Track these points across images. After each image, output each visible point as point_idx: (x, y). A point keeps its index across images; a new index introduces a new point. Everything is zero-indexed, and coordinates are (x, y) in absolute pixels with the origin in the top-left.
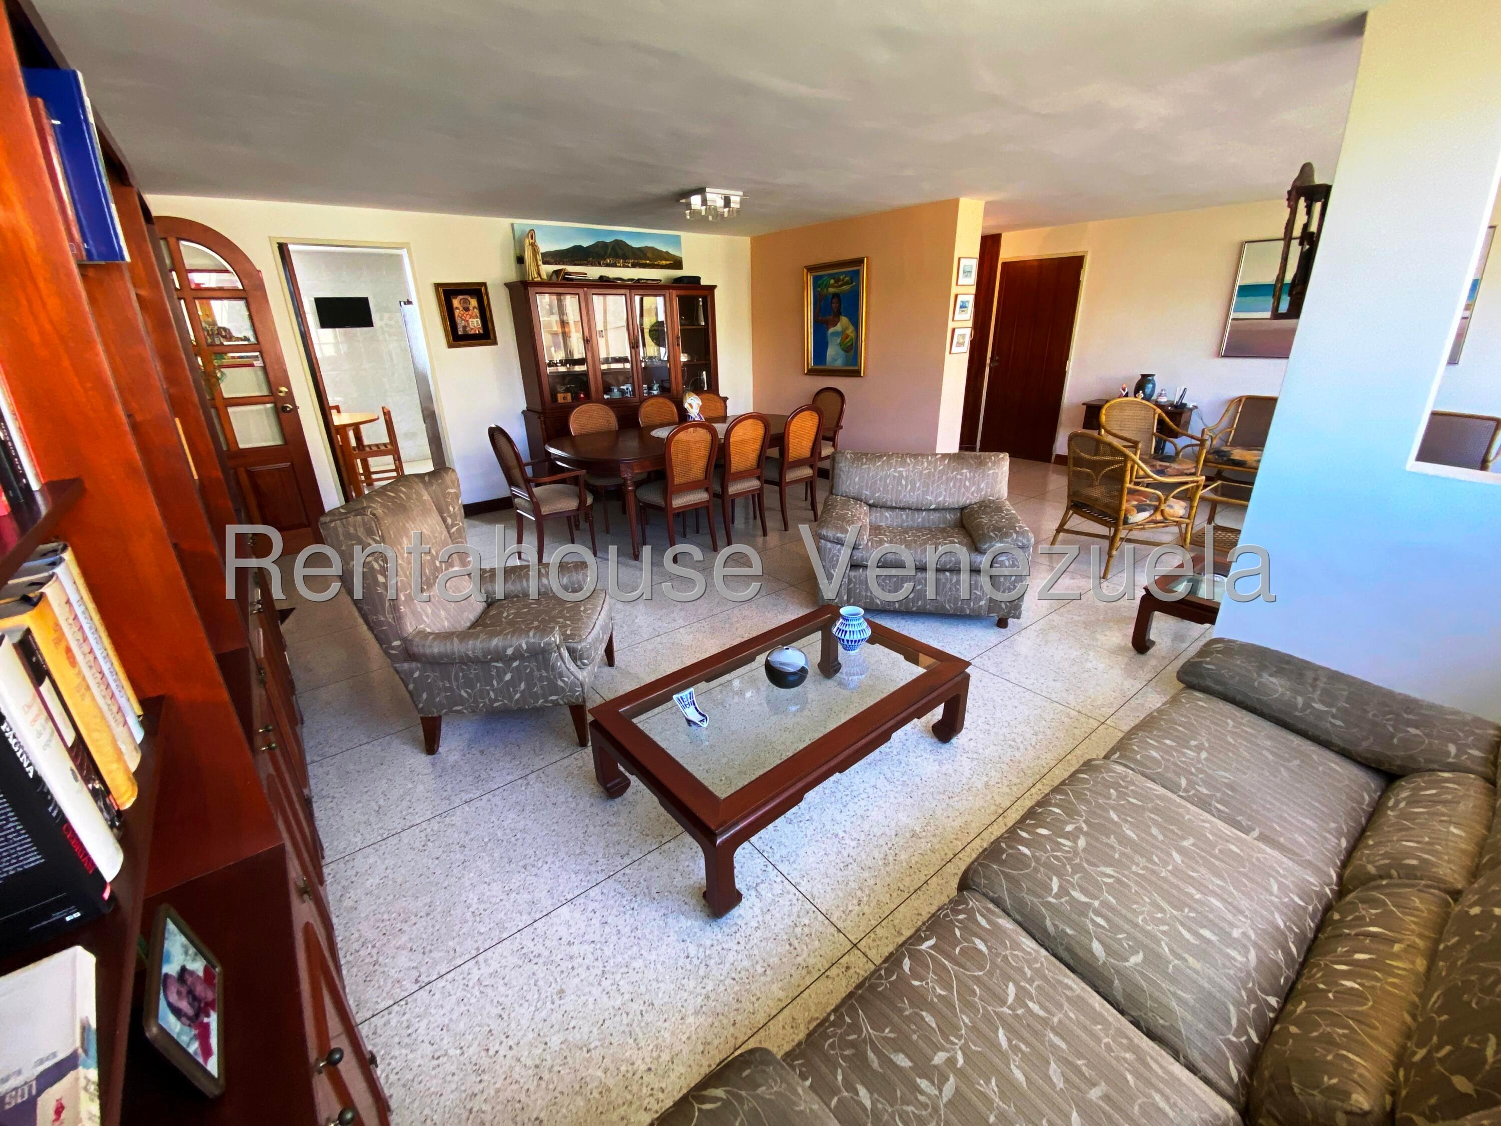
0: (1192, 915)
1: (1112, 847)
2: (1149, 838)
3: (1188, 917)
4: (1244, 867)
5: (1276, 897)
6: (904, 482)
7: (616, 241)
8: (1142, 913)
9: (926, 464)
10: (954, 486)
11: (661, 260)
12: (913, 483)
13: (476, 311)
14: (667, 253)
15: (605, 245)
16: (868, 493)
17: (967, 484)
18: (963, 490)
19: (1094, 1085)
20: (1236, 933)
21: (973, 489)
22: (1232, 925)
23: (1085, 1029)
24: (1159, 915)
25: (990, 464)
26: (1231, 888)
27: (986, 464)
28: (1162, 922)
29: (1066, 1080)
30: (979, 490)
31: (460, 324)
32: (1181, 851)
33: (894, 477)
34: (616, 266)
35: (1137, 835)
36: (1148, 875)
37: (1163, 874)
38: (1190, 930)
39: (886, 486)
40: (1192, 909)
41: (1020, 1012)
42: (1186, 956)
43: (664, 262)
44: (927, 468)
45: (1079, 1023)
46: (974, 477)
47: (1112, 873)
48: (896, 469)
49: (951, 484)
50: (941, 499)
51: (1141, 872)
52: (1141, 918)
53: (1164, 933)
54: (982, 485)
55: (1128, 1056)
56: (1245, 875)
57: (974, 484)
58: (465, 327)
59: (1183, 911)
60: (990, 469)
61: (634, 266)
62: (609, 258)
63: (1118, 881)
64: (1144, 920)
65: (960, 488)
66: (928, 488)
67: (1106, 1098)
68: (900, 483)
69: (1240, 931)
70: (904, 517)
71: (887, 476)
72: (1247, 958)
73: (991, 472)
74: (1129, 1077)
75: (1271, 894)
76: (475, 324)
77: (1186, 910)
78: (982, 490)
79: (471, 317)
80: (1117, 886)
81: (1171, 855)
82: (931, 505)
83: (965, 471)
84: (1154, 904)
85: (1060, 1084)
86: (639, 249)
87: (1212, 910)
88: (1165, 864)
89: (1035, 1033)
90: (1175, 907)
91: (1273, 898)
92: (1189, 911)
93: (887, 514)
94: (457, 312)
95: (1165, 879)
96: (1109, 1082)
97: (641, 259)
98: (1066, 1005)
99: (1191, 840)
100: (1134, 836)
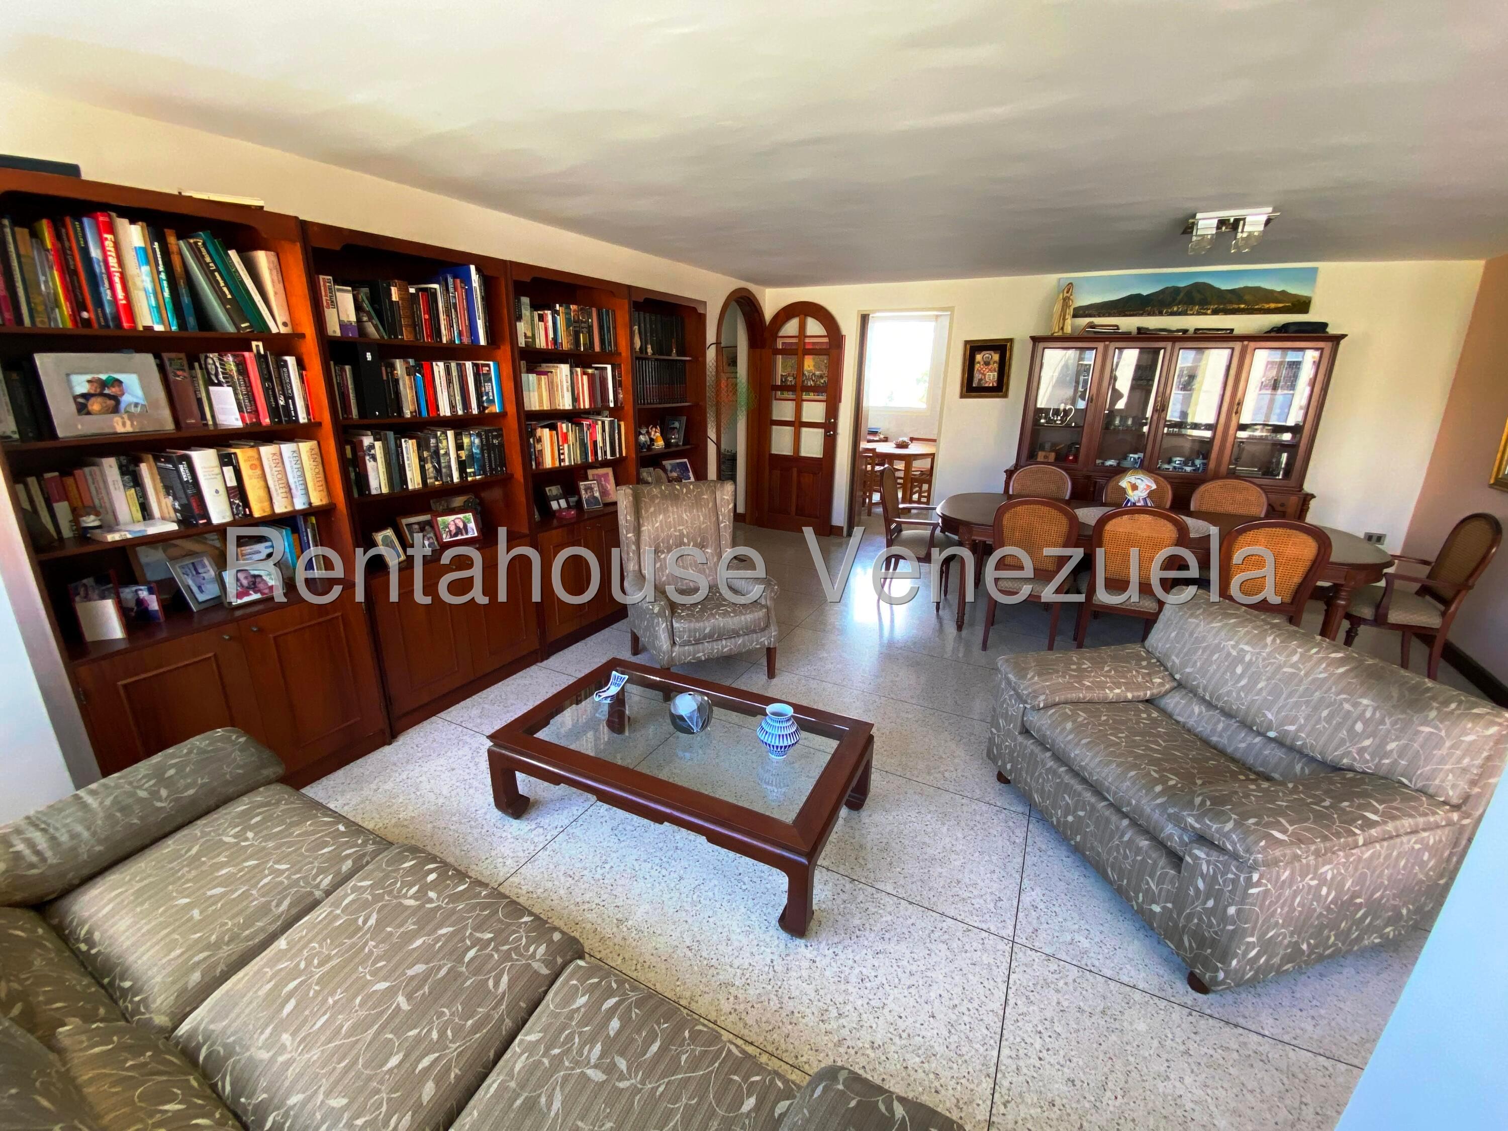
0: (311, 994)
1: (401, 925)
2: (410, 960)
3: (310, 988)
4: (365, 1066)
5: (322, 1102)
6: (1239, 670)
7: (1196, 284)
8: (321, 946)
9: (1295, 658)
10: (1329, 719)
11: (1268, 303)
12: (1254, 679)
13: (996, 365)
14: (1283, 293)
15: (1177, 290)
16: (1177, 661)
17: (1359, 727)
18: (1344, 733)
19: (201, 913)
20: (286, 1038)
21: (1367, 743)
22: (293, 1035)
23: (242, 911)
24: (316, 962)
25: (1433, 714)
26: (337, 1043)
27: (1427, 707)
28: (309, 963)
29: (211, 897)
30: (1379, 751)
31: (977, 376)
32: (391, 992)
33: (1229, 654)
34: (1186, 314)
35: (414, 949)
36: (362, 955)
37: (360, 969)
38: (296, 989)
39: (1208, 662)
40: (317, 993)
41: (266, 872)
42: (272, 983)
43: (1273, 306)
44: (1292, 666)
45: (247, 907)
46: (1382, 722)
47: (369, 924)
48: (1237, 643)
49: (1325, 713)
50: (1292, 728)
51: (367, 950)
52: (317, 945)
53: (298, 964)
54: (1392, 746)
55: (214, 937)
56: (355, 1062)
57: (1373, 735)
58: (980, 380)
59: (317, 984)
60: (1425, 723)
61: (1215, 312)
62: (1177, 305)
63: (359, 929)
64: (314, 948)
65: (1339, 726)
66: (1278, 697)
67: (192, 918)
68: (1232, 668)
69: (288, 1043)
70: (1220, 726)
71: (1218, 648)
72: (260, 1048)
73: (1427, 729)
74: (198, 935)
75: (328, 1094)
76: (990, 377)
77: (317, 988)
78: (1387, 755)
79: (990, 371)
80: (352, 928)
81: (385, 980)
82: (1270, 728)
83: (1365, 701)
84: (329, 958)
85: (209, 893)
86: (1232, 291)
87: (313, 1014)
88: (374, 973)
89: (248, 881)
90: (321, 979)
91: (321, 1097)
92: (315, 991)
93: (1197, 709)
94: (977, 366)
95: (355, 969)
96: (201, 921)
97: (1231, 303)
98: (263, 900)
99: (405, 1006)
100: (414, 946)
